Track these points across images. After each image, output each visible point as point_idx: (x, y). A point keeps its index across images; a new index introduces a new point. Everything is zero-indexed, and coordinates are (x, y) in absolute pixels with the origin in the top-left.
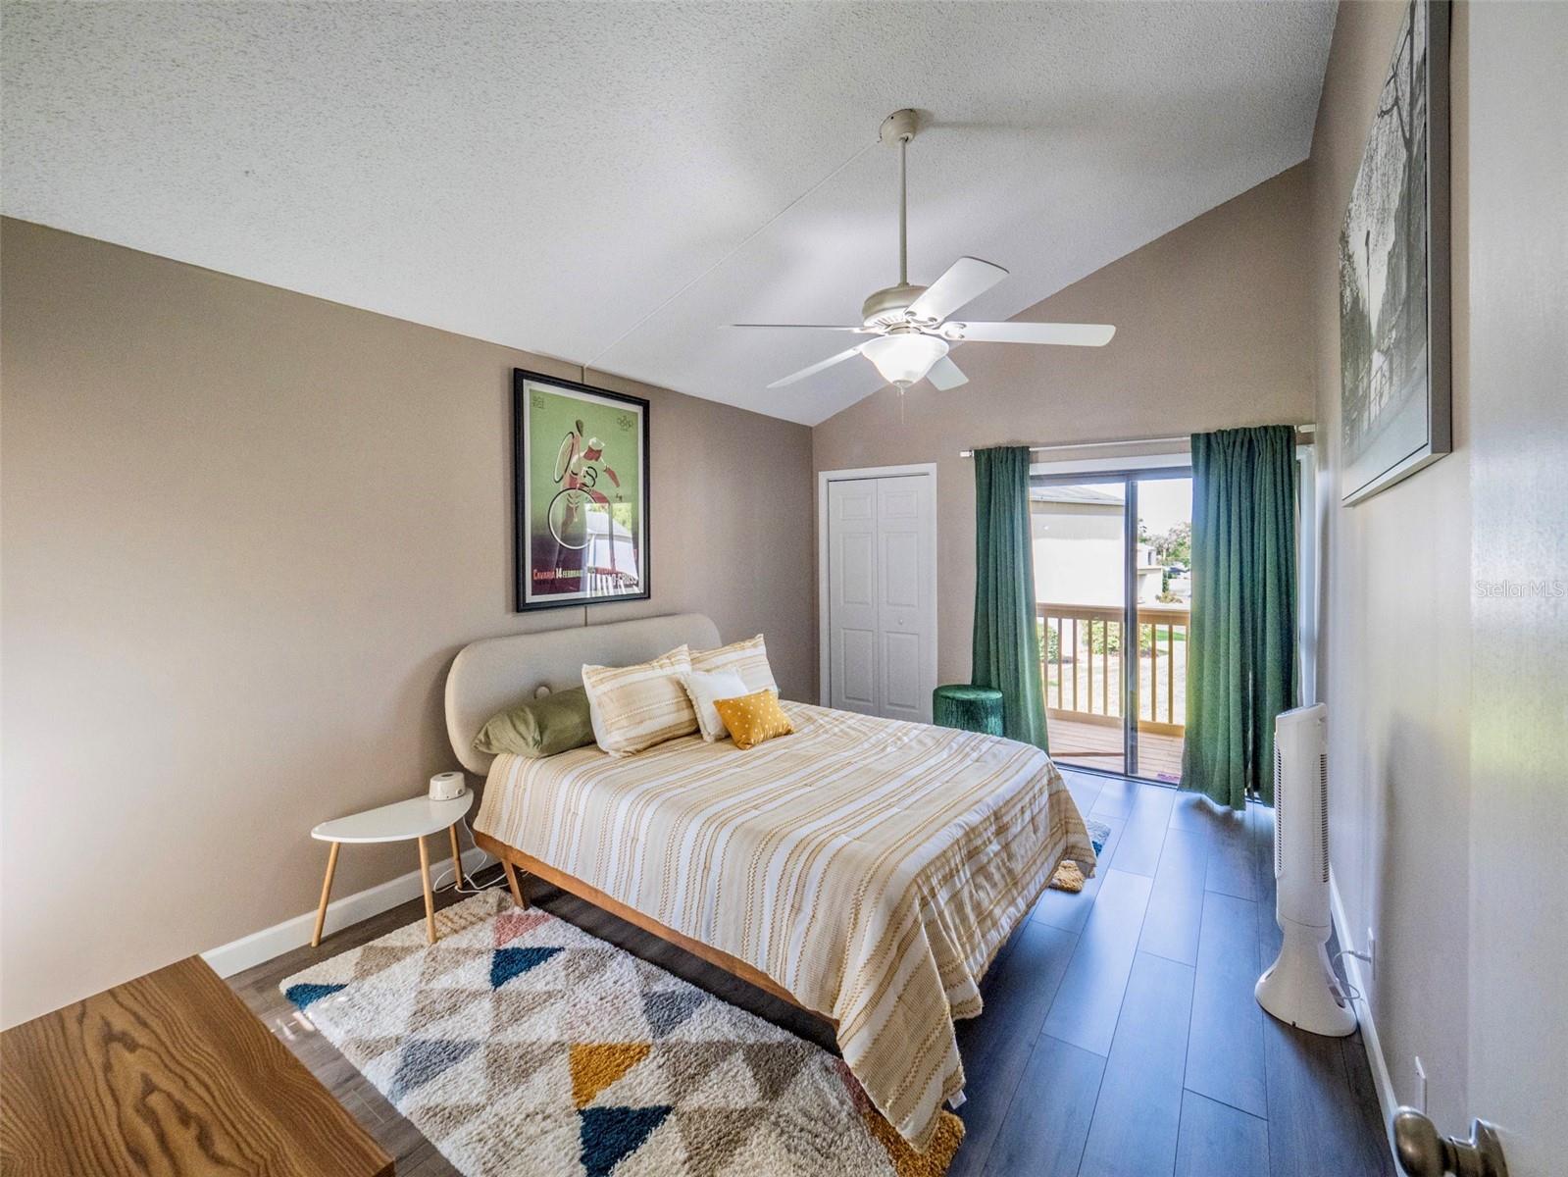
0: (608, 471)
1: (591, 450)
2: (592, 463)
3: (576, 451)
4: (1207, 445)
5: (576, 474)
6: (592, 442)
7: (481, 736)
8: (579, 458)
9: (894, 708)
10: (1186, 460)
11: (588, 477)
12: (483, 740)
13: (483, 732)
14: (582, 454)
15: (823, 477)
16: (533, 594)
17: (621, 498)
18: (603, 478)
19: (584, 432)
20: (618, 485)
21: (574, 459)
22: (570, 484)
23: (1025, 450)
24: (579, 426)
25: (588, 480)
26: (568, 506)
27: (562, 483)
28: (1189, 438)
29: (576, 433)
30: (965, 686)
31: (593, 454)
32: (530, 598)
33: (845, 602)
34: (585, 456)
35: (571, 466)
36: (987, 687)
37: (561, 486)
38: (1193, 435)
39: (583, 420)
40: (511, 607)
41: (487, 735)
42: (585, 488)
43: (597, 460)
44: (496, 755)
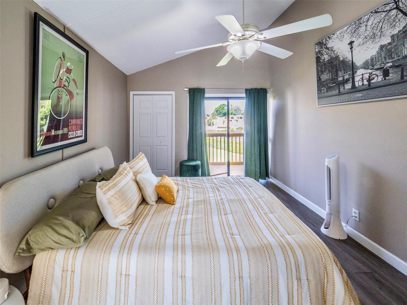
0: (74, 80)
2: (68, 75)
3: (62, 67)
4: (249, 92)
7: (23, 246)
8: (63, 71)
9: (159, 171)
10: (244, 95)
11: (66, 82)
12: (25, 248)
13: (24, 242)
14: (65, 70)
15: (132, 93)
17: (78, 94)
18: (72, 83)
22: (59, 85)
23: (204, 89)
25: (66, 84)
26: (58, 96)
27: (56, 83)
28: (245, 90)
29: (63, 59)
30: (185, 161)
31: (69, 71)
32: (39, 148)
33: (140, 137)
34: (66, 71)
35: (60, 75)
36: (193, 160)
38: (246, 89)
40: (27, 155)
41: (28, 243)
44: (35, 255)
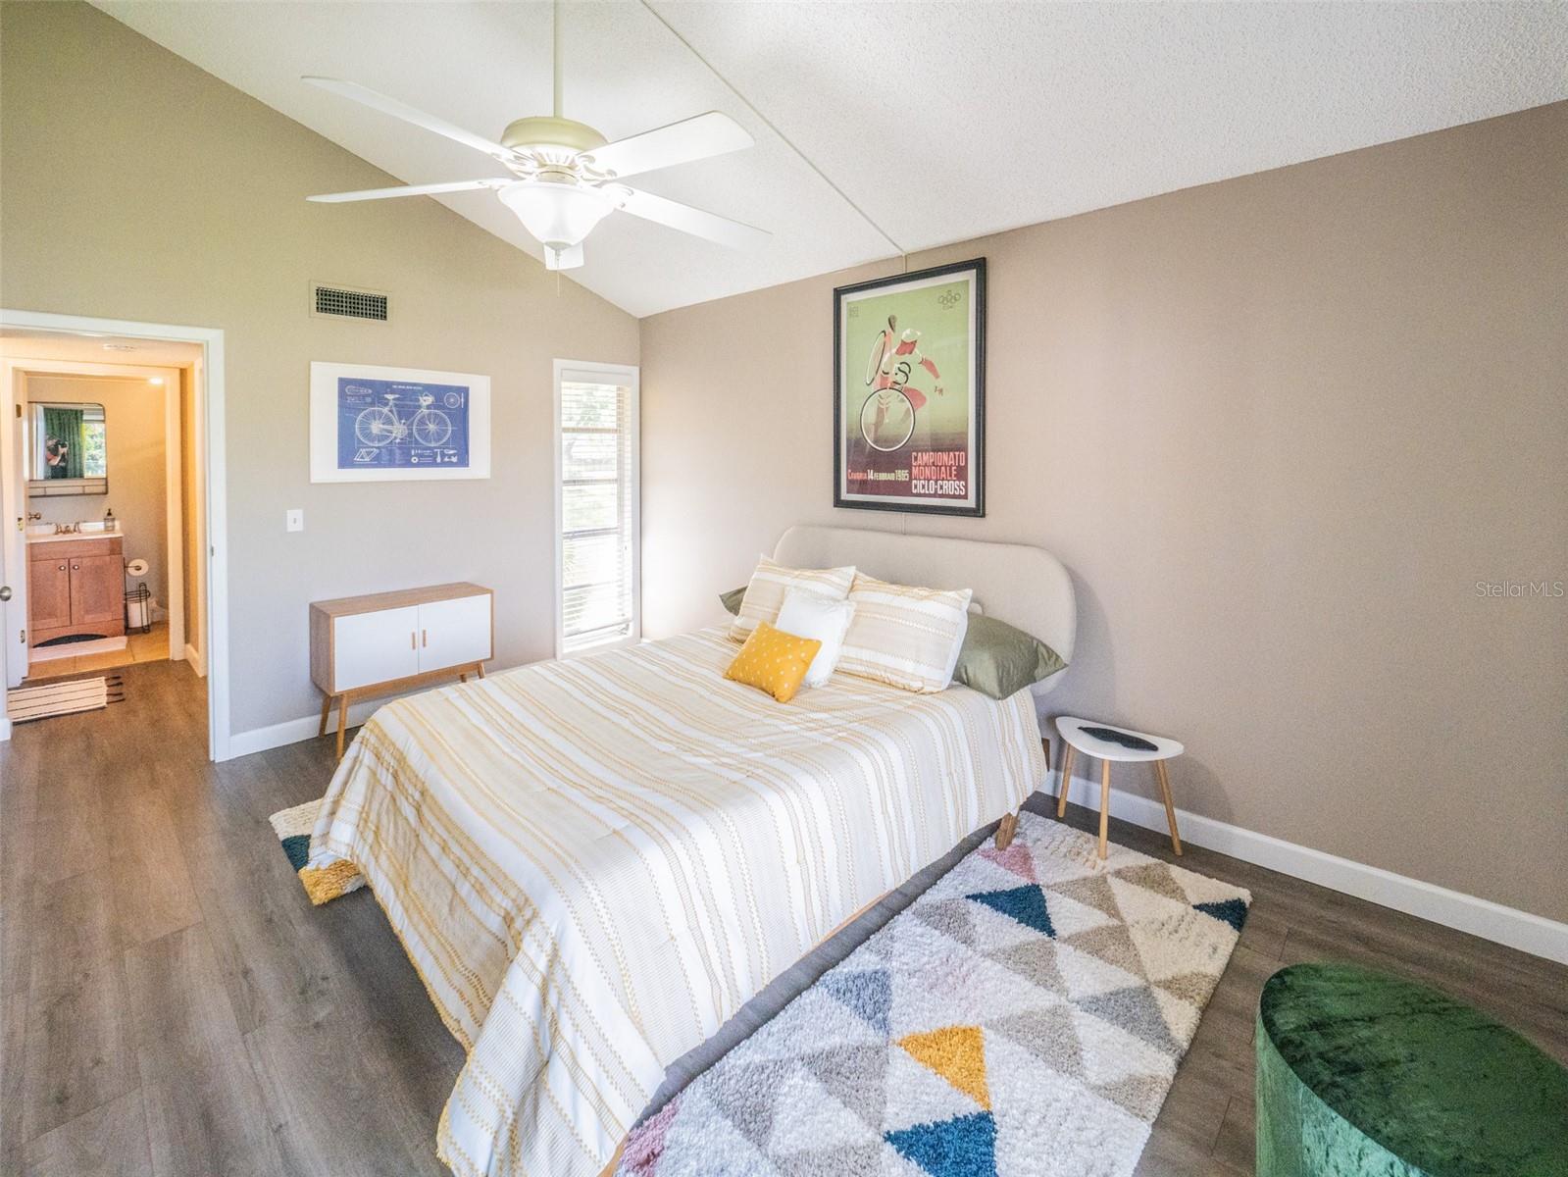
0: (923, 362)
1: (904, 343)
2: (906, 358)
3: (887, 349)
5: (887, 373)
6: (906, 334)
8: (891, 357)
11: (900, 373)
14: (894, 351)
16: (848, 492)
17: (941, 391)
18: (918, 372)
19: (897, 328)
20: (937, 376)
21: (885, 359)
22: (881, 385)
24: (891, 323)
25: (901, 378)
26: (878, 407)
27: (872, 386)
29: (888, 330)
31: (907, 347)
32: (845, 496)
34: (898, 352)
35: (882, 366)
37: (872, 388)
39: (897, 316)
42: (897, 387)
43: (911, 353)
